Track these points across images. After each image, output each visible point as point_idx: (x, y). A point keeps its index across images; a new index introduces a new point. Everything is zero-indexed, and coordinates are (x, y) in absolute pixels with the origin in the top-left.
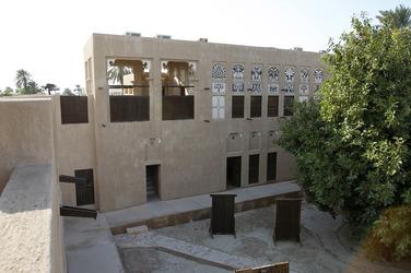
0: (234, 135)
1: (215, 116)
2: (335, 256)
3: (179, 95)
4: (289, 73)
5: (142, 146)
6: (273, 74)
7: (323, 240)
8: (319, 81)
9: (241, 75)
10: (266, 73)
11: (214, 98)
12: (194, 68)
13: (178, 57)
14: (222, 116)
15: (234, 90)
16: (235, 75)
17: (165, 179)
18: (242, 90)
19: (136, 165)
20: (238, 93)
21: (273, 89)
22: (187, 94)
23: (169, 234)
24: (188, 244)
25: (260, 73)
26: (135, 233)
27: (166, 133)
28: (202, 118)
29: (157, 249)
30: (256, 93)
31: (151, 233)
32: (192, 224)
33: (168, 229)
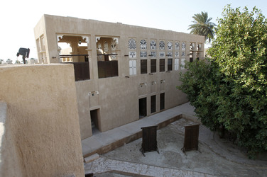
0: (142, 85)
1: (131, 74)
2: (224, 158)
3: (104, 60)
4: (170, 45)
5: (87, 98)
6: (162, 45)
7: (211, 147)
8: (183, 49)
9: (145, 46)
10: (158, 45)
11: (130, 61)
12: (117, 41)
13: (107, 34)
14: (135, 73)
15: (141, 56)
16: (142, 46)
17: (103, 118)
18: (146, 56)
19: (83, 111)
20: (144, 58)
21: (162, 55)
22: (110, 59)
23: (114, 158)
24: (132, 164)
25: (155, 45)
26: (91, 161)
27: (102, 87)
28: (124, 75)
29: (112, 172)
30: (153, 58)
31: (102, 159)
32: (126, 146)
33: (112, 153)
